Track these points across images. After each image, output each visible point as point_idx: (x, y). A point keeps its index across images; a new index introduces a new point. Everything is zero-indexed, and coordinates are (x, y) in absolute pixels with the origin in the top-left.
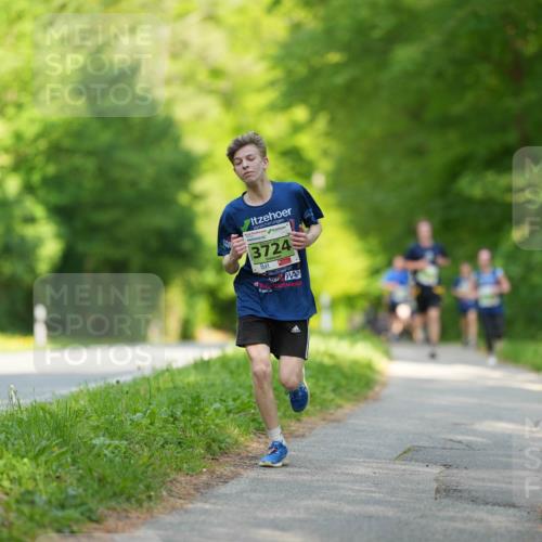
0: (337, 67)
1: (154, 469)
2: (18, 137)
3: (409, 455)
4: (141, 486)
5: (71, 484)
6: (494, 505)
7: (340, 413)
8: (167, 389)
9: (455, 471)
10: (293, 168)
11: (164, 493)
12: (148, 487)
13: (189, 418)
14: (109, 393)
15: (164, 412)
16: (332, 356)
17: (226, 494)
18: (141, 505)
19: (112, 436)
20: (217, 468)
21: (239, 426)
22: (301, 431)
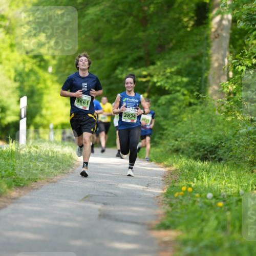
3: (88, 198)
7: (56, 178)
9: (109, 207)
21: (7, 184)
22: (37, 187)
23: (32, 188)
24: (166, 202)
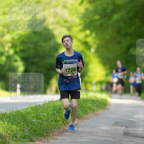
0: (98, 20)
1: (48, 128)
2: (13, 39)
3: (116, 124)
4: (45, 133)
5: (27, 132)
6: (139, 137)
7: (98, 113)
8: (52, 106)
9: (128, 128)
10: (86, 47)
11: (51, 134)
12: (47, 133)
13: (58, 114)
14: (37, 107)
15: (51, 113)
16: (96, 97)
17: (67, 135)
18: (45, 138)
19: (37, 119)
20: (65, 128)
22: (88, 118)
23: (85, 119)
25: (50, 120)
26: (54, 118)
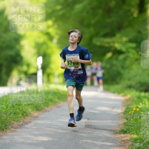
1: (7, 121)
4: (4, 125)
6: (101, 129)
7: (59, 105)
9: (90, 120)
11: (10, 127)
12: (6, 125)
13: (17, 106)
15: (10, 105)
16: (57, 90)
17: (27, 127)
18: (3, 130)
20: (25, 120)
21: (31, 108)
22: (48, 110)
23: (46, 111)
24: (124, 117)
25: (9, 112)
26: (13, 111)
